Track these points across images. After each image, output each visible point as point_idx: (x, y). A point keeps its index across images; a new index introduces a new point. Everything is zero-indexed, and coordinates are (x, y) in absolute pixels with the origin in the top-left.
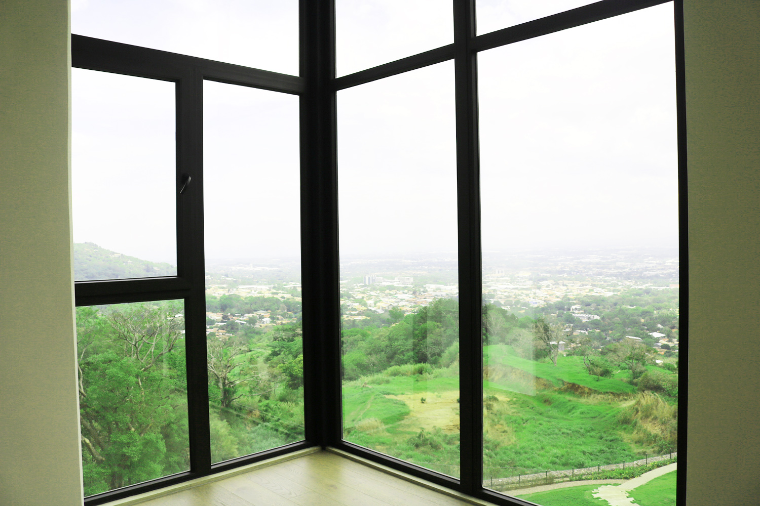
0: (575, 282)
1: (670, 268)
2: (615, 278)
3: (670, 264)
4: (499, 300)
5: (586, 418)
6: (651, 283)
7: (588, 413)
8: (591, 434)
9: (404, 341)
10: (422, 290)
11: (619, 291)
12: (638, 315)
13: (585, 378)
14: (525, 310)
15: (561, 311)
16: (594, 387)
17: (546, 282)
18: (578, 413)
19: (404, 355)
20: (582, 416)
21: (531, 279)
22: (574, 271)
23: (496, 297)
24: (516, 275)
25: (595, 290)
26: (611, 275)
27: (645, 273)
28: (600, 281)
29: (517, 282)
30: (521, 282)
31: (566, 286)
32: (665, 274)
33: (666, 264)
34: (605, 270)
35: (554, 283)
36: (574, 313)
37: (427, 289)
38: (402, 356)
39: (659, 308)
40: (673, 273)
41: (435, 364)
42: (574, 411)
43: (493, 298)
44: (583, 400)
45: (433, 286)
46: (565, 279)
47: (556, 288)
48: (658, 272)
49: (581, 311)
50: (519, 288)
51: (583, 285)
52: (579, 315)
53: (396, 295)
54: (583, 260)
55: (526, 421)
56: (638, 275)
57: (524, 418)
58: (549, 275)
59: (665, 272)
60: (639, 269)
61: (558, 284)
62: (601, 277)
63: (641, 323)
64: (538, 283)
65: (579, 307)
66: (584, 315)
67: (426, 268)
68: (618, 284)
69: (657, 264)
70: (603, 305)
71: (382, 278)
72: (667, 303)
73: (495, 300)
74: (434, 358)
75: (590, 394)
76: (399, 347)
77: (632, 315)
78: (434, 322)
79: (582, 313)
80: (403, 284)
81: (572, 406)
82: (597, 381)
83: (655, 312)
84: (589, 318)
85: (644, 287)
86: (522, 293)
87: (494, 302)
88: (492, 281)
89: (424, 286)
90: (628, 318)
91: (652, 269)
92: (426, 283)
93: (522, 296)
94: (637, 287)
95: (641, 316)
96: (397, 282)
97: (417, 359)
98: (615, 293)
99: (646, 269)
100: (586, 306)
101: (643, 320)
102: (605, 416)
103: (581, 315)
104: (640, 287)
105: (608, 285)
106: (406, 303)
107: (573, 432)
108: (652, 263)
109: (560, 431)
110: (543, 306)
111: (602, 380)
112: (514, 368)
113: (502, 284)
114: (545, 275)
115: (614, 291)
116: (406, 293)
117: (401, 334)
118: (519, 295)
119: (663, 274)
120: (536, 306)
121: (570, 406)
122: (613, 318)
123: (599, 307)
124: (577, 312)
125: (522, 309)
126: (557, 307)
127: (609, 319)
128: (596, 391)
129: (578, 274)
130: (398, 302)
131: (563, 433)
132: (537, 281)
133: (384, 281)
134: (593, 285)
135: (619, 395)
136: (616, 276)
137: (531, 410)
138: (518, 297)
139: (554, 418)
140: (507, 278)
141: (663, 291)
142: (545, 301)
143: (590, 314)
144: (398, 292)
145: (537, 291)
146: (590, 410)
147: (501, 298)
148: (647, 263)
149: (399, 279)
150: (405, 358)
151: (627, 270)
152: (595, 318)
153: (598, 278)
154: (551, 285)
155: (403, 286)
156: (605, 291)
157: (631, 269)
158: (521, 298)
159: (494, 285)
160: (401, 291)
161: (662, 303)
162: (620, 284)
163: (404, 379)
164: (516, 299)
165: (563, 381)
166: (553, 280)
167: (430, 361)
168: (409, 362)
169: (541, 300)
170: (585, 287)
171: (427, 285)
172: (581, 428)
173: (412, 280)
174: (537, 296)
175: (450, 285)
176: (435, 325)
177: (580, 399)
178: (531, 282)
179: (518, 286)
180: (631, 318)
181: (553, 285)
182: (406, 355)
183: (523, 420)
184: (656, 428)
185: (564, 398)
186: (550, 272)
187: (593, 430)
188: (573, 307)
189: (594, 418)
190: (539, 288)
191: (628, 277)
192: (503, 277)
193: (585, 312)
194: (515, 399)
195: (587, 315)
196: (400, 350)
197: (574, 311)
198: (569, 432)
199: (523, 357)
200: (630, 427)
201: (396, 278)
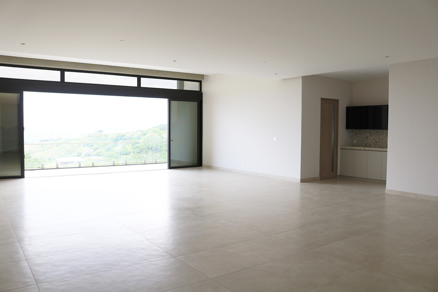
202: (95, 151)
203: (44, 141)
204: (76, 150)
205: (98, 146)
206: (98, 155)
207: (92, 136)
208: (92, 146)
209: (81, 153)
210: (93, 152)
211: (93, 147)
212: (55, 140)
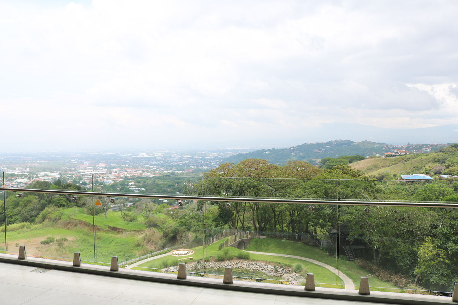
0: (132, 169)
1: (185, 160)
2: (155, 166)
3: (186, 158)
4: (86, 181)
5: (118, 245)
6: (175, 169)
7: (120, 243)
8: (119, 254)
9: (12, 209)
10: (35, 176)
11: (157, 174)
12: (167, 187)
13: (120, 223)
14: (102, 186)
15: (123, 186)
16: (125, 228)
17: (115, 169)
18: (114, 243)
19: (12, 218)
20: (116, 244)
21: (105, 168)
22: (132, 163)
23: (84, 179)
24: (97, 166)
25: (143, 173)
26: (153, 165)
27: (172, 163)
28: (147, 168)
29: (97, 170)
30: (100, 170)
31: (127, 171)
32: (182, 164)
33: (183, 158)
34: (150, 162)
35: (120, 170)
36: (130, 187)
37: (38, 175)
38: (11, 219)
39: (178, 183)
40: (187, 163)
41: (33, 222)
42: (113, 242)
43: (82, 180)
44: (119, 236)
45: (42, 174)
46: (126, 167)
47: (121, 173)
48: (179, 163)
49: (135, 186)
50: (99, 174)
51: (137, 171)
52: (133, 188)
53: (16, 180)
54: (137, 156)
55: (83, 251)
56: (168, 164)
57: (82, 249)
58: (117, 165)
59: (182, 163)
60: (168, 161)
61: (122, 170)
62: (147, 166)
63: (168, 191)
64: (110, 170)
65: (134, 184)
66: (136, 188)
67: (38, 162)
68: (156, 170)
69: (178, 158)
70: (147, 182)
71: (6, 169)
72: (182, 180)
73: (83, 181)
74: (32, 219)
75: (123, 232)
76: (9, 213)
77: (163, 187)
78: (33, 196)
79: (135, 187)
80: (22, 173)
81: (112, 240)
82: (127, 224)
83: (176, 185)
84: (139, 190)
85: (171, 171)
86: (100, 176)
87: (82, 182)
88: (82, 169)
89: (37, 174)
90: (161, 189)
91: (176, 161)
92: (38, 171)
93: (99, 178)
94: (167, 171)
95: (168, 188)
96: (17, 171)
97: (21, 220)
98: (155, 175)
99: (173, 161)
100: (138, 183)
101: (169, 190)
102: (129, 244)
103: (135, 188)
104: (168, 171)
105: (151, 170)
106: (23, 185)
107: (109, 254)
108: (176, 158)
109: (101, 254)
110: (112, 184)
111: (130, 224)
112: (81, 221)
113: (88, 171)
114: (115, 165)
115: (154, 174)
116: (23, 179)
117: (10, 205)
118: (98, 177)
119: (181, 164)
120: (108, 184)
121: (111, 239)
122: (152, 189)
123: (145, 183)
124: (132, 186)
125: (99, 186)
126: (120, 184)
127: (150, 190)
128: (126, 230)
129: (134, 164)
130: (18, 184)
131: (103, 255)
132: (109, 169)
133: (8, 171)
134: (142, 171)
135: (138, 231)
136: (155, 165)
137: (87, 244)
138: (97, 179)
139: (100, 247)
140: (91, 168)
141: (181, 173)
142: (114, 181)
143: (140, 187)
144: (17, 178)
145: (110, 175)
146: (121, 241)
147: (87, 180)
148: (173, 157)
149: (18, 169)
150: (12, 220)
151: (162, 162)
152: (143, 190)
153: (146, 167)
154: (118, 171)
155: (22, 174)
156: (149, 174)
157: (164, 161)
158: (99, 179)
159: (83, 172)
160: (20, 177)
161: (180, 180)
162: (158, 170)
163: (11, 233)
164: (96, 180)
165: (108, 226)
166: (119, 168)
167: (30, 220)
168: (15, 222)
169: (112, 180)
170: (138, 172)
171: (38, 173)
172: (114, 251)
173: (28, 170)
174: (109, 178)
175: (54, 173)
176: (33, 197)
177: (117, 236)
178: (106, 170)
179: (98, 172)
180: (163, 189)
181: (119, 171)
182: (13, 218)
183: (81, 250)
184: (153, 247)
185: (108, 235)
186: (117, 164)
187: (120, 252)
188: (130, 184)
189: (123, 245)
190: (111, 173)
191: (162, 166)
192: (89, 167)
193: (137, 187)
194: (79, 239)
195: (138, 188)
196: (9, 215)
197: (131, 186)
198: (106, 254)
199: (88, 214)
200: (140, 247)
201: (16, 169)
202: (447, 169)
203: (390, 156)
204: (425, 167)
205: (452, 164)
206: (451, 174)
207: (445, 152)
208: (444, 162)
209: (430, 170)
210: (445, 170)
211: (445, 164)
212: (402, 155)
